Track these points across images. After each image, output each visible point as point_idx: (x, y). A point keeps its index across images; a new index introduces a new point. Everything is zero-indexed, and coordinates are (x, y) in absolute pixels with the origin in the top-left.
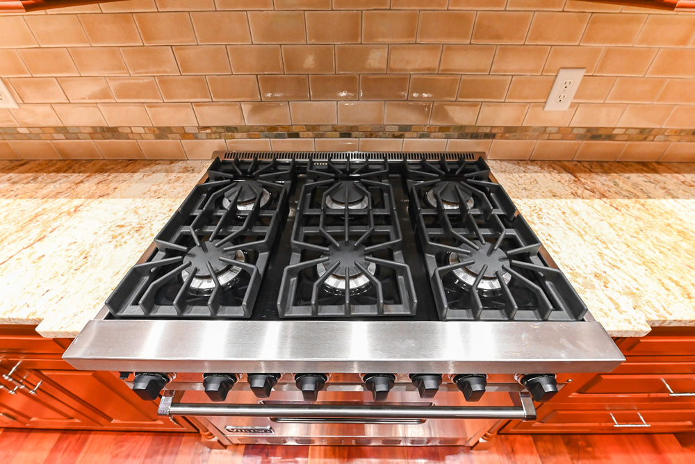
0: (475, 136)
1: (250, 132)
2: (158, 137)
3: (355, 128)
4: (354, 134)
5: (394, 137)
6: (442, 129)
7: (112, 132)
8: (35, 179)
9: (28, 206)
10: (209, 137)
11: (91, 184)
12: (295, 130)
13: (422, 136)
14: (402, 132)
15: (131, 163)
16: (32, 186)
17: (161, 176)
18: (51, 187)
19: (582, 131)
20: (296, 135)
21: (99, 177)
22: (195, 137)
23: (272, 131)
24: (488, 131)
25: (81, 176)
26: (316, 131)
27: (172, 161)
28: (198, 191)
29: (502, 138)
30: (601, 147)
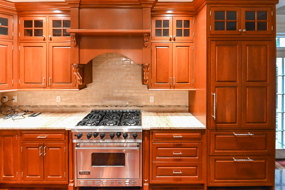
0: (139, 107)
1: (99, 106)
2: (82, 107)
3: (118, 105)
4: (118, 106)
5: (125, 107)
6: (133, 106)
7: (74, 106)
8: (57, 114)
9: (59, 117)
10: (92, 107)
11: (69, 115)
12: (107, 106)
13: (130, 107)
14: (126, 106)
15: (75, 112)
16: (57, 115)
17: (81, 114)
18: (61, 115)
19: (158, 106)
20: (107, 107)
21: (70, 114)
22: (89, 107)
23: (103, 106)
24: (141, 106)
25: (66, 114)
26: (111, 106)
27: (83, 112)
28: (89, 115)
29: (145, 107)
30: (163, 109)
